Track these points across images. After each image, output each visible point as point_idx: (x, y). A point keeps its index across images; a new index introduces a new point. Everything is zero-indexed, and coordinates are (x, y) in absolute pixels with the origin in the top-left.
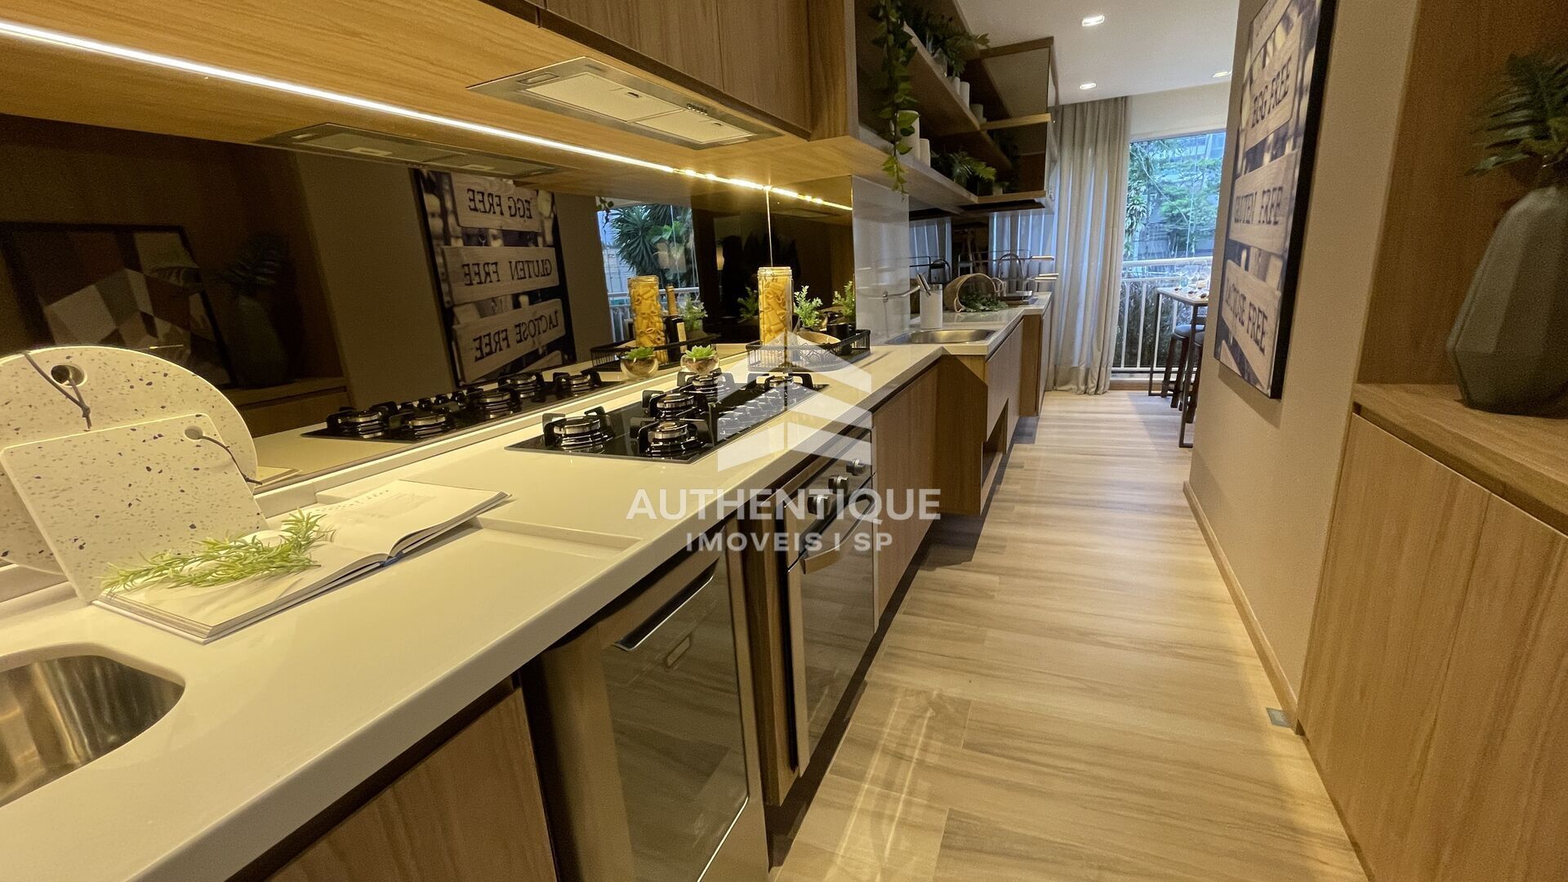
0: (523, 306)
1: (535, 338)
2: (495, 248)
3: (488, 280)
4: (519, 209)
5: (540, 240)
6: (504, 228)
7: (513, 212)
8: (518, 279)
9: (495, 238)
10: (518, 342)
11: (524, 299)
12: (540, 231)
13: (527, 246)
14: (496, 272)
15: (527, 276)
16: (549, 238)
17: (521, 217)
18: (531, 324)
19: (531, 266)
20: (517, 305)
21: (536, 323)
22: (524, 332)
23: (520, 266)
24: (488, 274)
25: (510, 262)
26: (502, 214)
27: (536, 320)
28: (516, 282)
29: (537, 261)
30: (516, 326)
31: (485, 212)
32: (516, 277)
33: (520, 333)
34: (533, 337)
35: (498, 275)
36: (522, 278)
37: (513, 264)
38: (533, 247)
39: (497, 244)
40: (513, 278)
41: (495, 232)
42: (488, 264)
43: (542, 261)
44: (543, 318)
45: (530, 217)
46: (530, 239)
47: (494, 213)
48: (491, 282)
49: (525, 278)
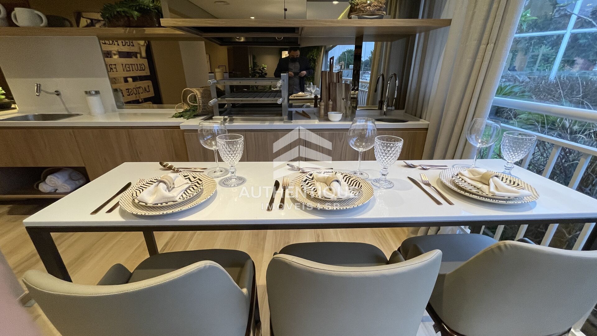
0: (129, 82)
1: (137, 95)
2: (114, 59)
3: (112, 70)
4: (127, 42)
5: (139, 55)
6: (119, 51)
7: (124, 44)
8: (127, 71)
9: (115, 55)
10: (128, 95)
11: (130, 80)
12: (139, 51)
13: (132, 58)
14: (116, 68)
15: (131, 70)
16: (144, 54)
17: (128, 46)
18: (134, 89)
19: (133, 66)
20: (126, 80)
21: (137, 89)
22: (131, 92)
23: (127, 66)
24: (111, 69)
25: (122, 64)
26: (118, 45)
27: (137, 88)
28: (126, 72)
29: (137, 65)
30: (127, 89)
31: (110, 44)
32: (125, 70)
33: (129, 92)
34: (136, 94)
35: (116, 69)
36: (128, 71)
37: (124, 65)
38: (135, 59)
39: (116, 57)
40: (124, 71)
41: (115, 52)
42: (111, 65)
43: (140, 64)
44: (141, 88)
45: (133, 46)
46: (133, 55)
47: (114, 44)
48: (113, 71)
49: (130, 71)
